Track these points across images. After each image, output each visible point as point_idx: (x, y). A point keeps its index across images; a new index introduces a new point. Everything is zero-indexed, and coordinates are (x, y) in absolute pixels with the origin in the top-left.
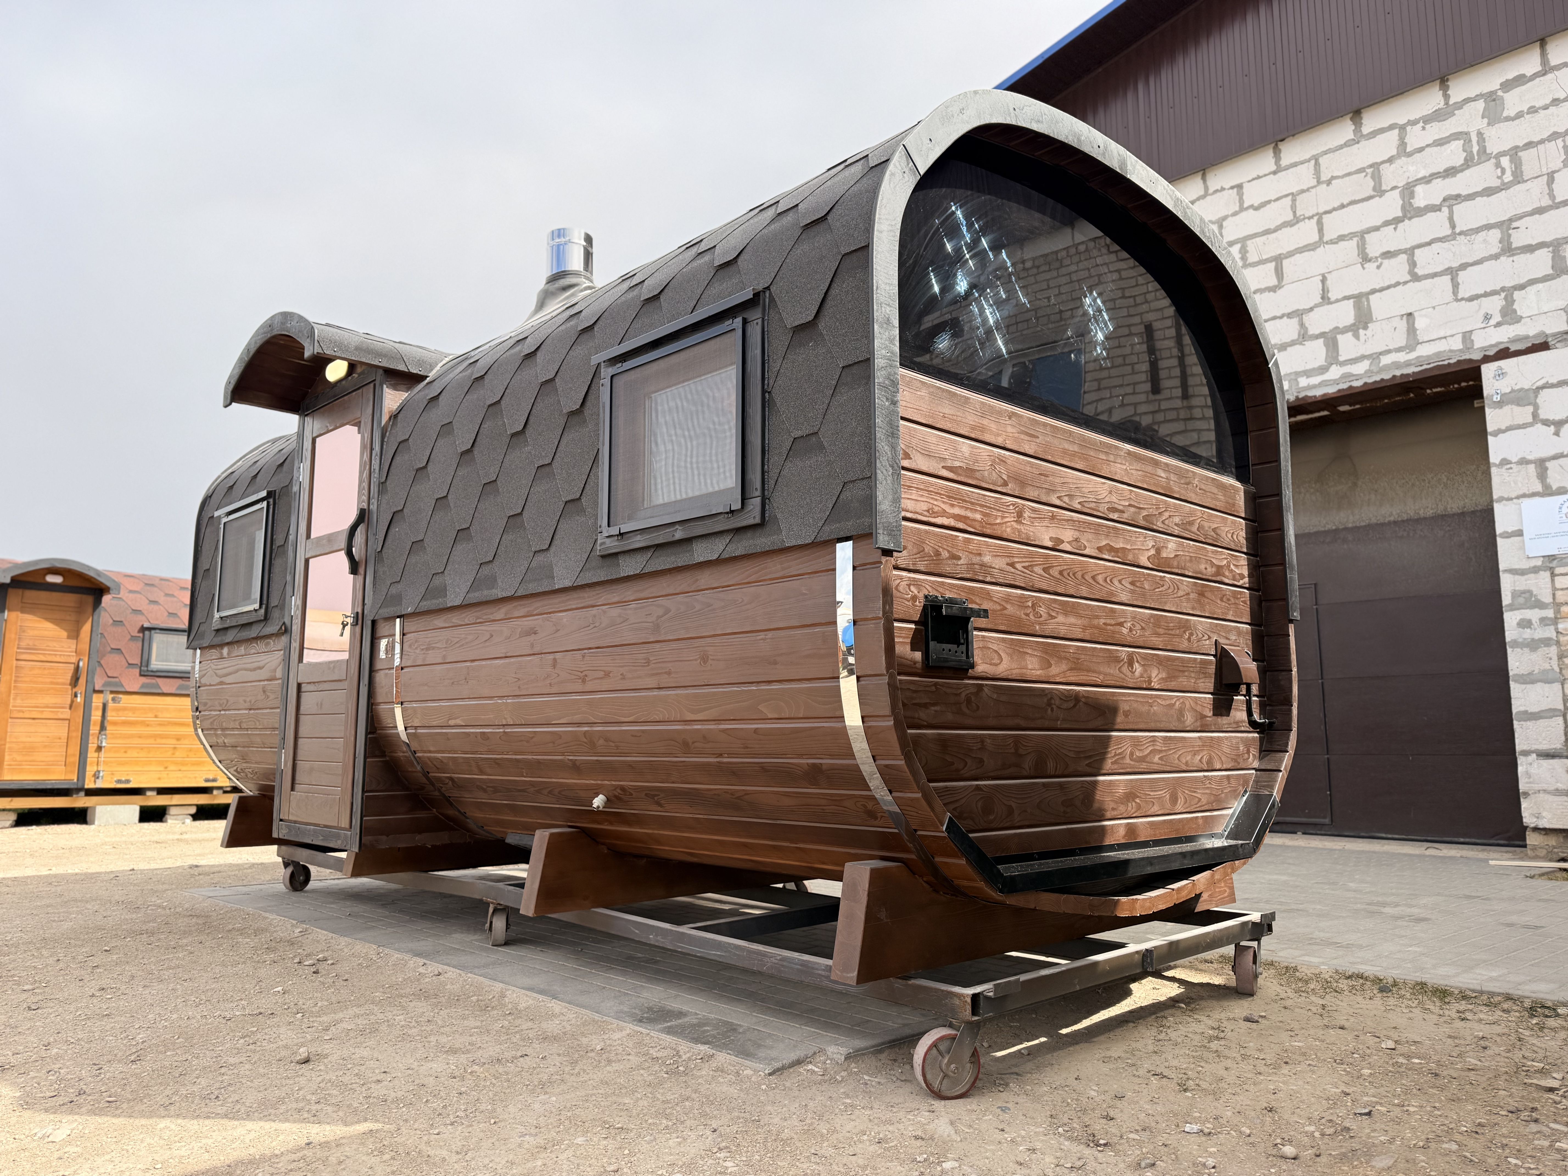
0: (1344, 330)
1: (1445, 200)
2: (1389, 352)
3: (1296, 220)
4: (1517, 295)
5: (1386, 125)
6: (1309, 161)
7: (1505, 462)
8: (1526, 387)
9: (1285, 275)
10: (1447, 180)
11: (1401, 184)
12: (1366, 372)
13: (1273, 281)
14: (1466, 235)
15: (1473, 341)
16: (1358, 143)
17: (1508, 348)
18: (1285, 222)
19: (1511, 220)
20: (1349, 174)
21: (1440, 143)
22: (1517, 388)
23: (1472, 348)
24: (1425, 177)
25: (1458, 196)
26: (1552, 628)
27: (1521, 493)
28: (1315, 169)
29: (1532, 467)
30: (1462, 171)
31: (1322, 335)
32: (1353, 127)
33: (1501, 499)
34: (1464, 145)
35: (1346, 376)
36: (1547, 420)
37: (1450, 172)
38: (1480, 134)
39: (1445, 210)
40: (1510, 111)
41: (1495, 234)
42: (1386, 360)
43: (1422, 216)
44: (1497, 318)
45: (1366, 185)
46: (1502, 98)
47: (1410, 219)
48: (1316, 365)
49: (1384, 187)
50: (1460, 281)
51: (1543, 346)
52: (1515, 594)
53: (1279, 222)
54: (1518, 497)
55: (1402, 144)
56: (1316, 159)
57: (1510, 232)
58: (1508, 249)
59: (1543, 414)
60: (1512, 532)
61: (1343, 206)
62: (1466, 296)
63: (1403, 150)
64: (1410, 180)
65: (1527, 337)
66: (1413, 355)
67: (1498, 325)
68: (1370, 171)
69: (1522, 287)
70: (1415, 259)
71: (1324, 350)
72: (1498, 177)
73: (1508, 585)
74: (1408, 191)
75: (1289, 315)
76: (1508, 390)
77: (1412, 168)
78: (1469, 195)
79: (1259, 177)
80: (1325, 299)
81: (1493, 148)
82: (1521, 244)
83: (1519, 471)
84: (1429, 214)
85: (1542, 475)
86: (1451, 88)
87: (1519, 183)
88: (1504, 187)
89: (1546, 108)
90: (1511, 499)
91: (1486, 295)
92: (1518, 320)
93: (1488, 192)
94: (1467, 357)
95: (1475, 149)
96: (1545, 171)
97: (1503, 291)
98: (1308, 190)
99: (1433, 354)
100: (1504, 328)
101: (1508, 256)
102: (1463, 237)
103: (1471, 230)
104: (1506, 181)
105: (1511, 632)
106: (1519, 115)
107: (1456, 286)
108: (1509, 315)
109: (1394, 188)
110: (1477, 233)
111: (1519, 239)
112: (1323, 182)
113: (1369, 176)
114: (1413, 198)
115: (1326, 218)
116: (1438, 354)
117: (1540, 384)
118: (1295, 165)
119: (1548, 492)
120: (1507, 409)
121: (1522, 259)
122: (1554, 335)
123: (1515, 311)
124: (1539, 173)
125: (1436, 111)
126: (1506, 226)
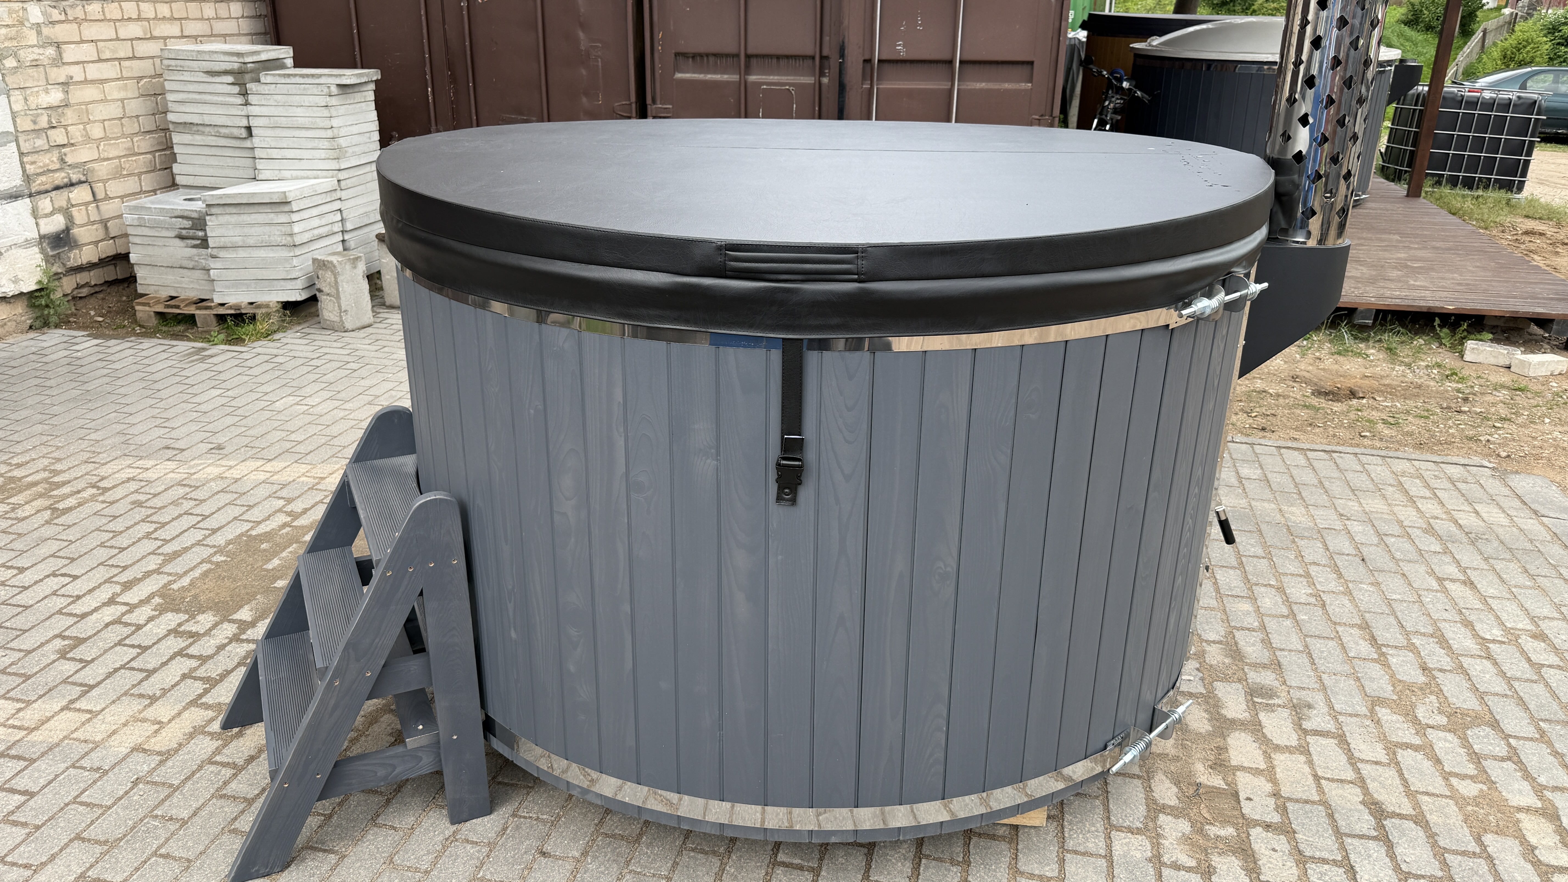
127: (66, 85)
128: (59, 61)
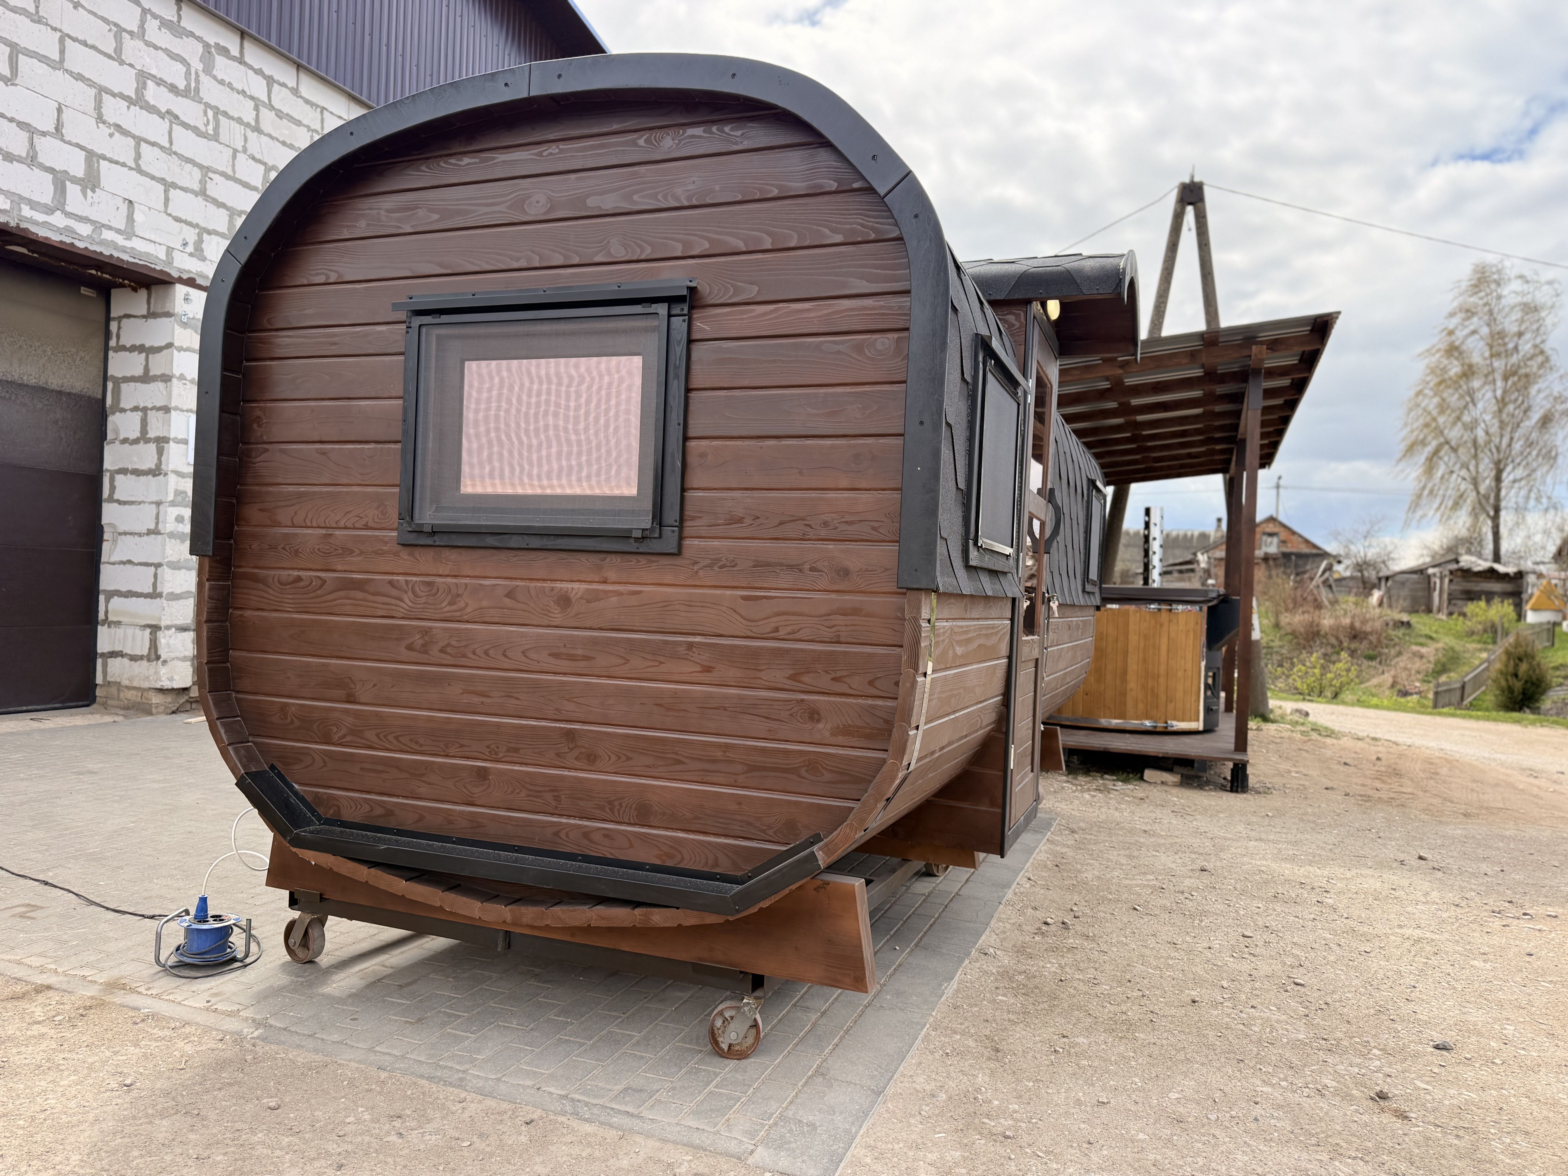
0: (74, 180)
1: (168, 112)
2: (110, 228)
3: (37, 18)
4: (207, 237)
7: (182, 377)
9: (19, 73)
10: (171, 95)
11: (138, 67)
12: (88, 237)
13: (5, 71)
14: (178, 158)
15: (173, 258)
18: (25, 10)
19: (210, 170)
20: (96, 15)
21: (169, 54)
22: (197, 317)
23: (172, 264)
24: (156, 77)
25: (177, 117)
27: (189, 408)
30: (183, 96)
31: (51, 170)
33: (177, 407)
34: (186, 73)
35: (70, 231)
37: (173, 89)
38: (197, 74)
39: (167, 121)
40: (218, 73)
41: (197, 173)
42: (107, 235)
43: (150, 112)
44: (191, 248)
45: (108, 42)
46: (214, 56)
47: (141, 108)
48: (42, 200)
49: (123, 57)
50: (171, 197)
54: (187, 411)
55: (142, 27)
57: (207, 179)
58: (204, 193)
60: (181, 439)
61: (85, 44)
62: (173, 214)
63: (142, 35)
64: (145, 69)
65: (208, 277)
66: (128, 244)
67: (191, 255)
68: (113, 28)
69: (209, 232)
70: (141, 151)
71: (52, 188)
72: (205, 124)
73: (173, 484)
74: (142, 79)
75: (19, 124)
76: (191, 316)
77: (146, 58)
78: (184, 123)
80: (59, 133)
81: (203, 94)
82: (210, 194)
83: (190, 389)
84: (155, 116)
87: (216, 141)
88: (206, 136)
89: (238, 92)
90: (183, 411)
91: (186, 222)
92: (204, 258)
93: (197, 132)
94: (167, 270)
95: (193, 85)
96: (232, 145)
97: (199, 228)
99: (144, 253)
100: (196, 260)
101: (203, 199)
103: (183, 156)
104: (208, 132)
105: (168, 525)
106: (223, 83)
107: (167, 199)
108: (199, 251)
109: (132, 65)
110: (186, 162)
111: (211, 189)
113: (113, 33)
114: (145, 88)
115: (70, 43)
116: (147, 254)
120: (189, 331)
121: (211, 208)
123: (203, 250)
125: (170, 21)
126: (206, 171)
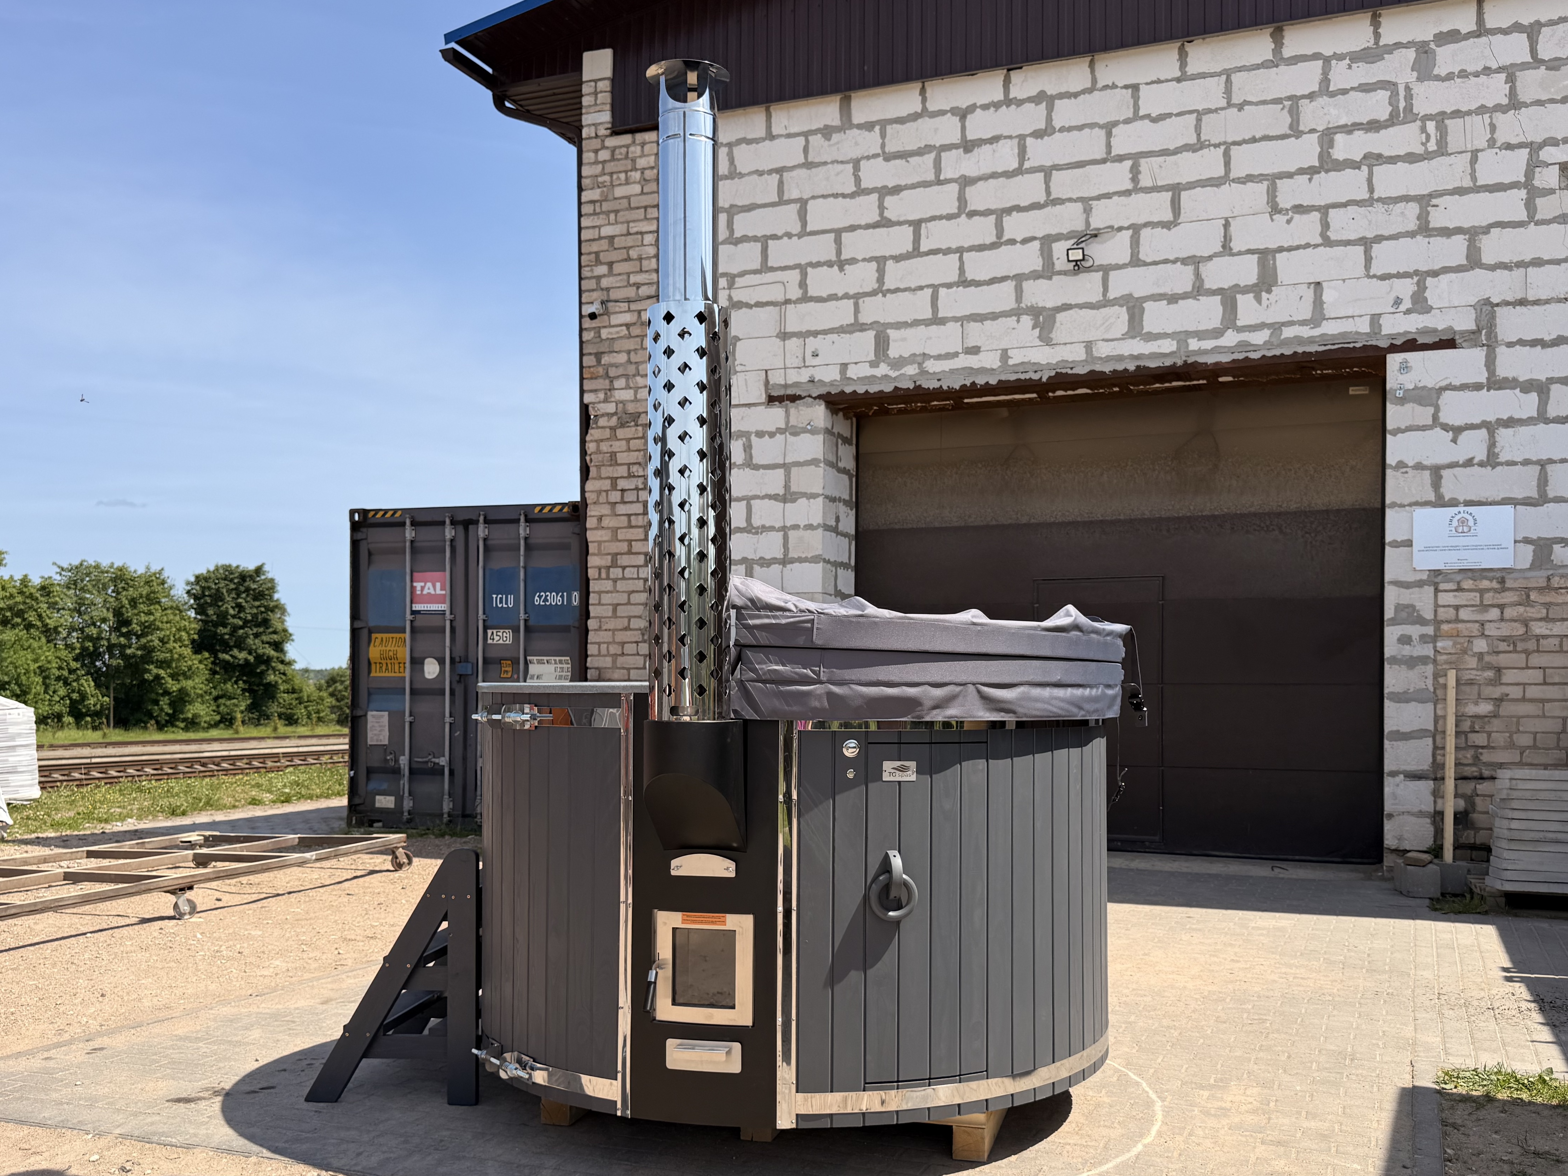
0: (1246, 290)
1: (1365, 157)
2: (1291, 323)
3: (1199, 146)
4: (1429, 281)
5: (1309, 52)
6: (1219, 74)
7: (1401, 465)
8: (1430, 386)
9: (1182, 211)
10: (1369, 135)
11: (1320, 128)
12: (1265, 343)
13: (1168, 216)
14: (1384, 203)
15: (1380, 326)
16: (1277, 66)
17: (1415, 340)
18: (1186, 145)
19: (1431, 196)
20: (1264, 102)
21: (1366, 88)
22: (1421, 385)
23: (1380, 333)
24: (1346, 126)
25: (1379, 156)
26: (1431, 645)
27: (1414, 500)
28: (1226, 87)
29: (1427, 473)
30: (1386, 127)
31: (1219, 291)
32: (1273, 46)
33: (1394, 505)
34: (1390, 97)
35: (1243, 345)
36: (1447, 425)
37: (1374, 126)
38: (1408, 88)
39: (1365, 168)
40: (1441, 70)
41: (1413, 209)
42: (1288, 333)
43: (1339, 171)
44: (1407, 304)
45: (1281, 122)
46: (1434, 51)
47: (1327, 171)
48: (1210, 326)
49: (1301, 128)
50: (1373, 255)
51: (1448, 343)
52: (1399, 608)
53: (1180, 143)
54: (1410, 505)
55: (1325, 80)
56: (1228, 73)
57: (1429, 209)
58: (1424, 229)
59: (1444, 418)
60: (1402, 541)
61: (1254, 140)
62: (1379, 274)
63: (1325, 89)
64: (1330, 126)
65: (1435, 331)
66: (1316, 332)
67: (1408, 312)
68: (1287, 103)
69: (1435, 274)
70: (1329, 220)
71: (1220, 309)
72: (1422, 144)
73: (1392, 597)
74: (1327, 137)
75: (1184, 261)
76: (1411, 387)
77: (1333, 112)
78: (1391, 157)
79: (1159, 81)
80: (1226, 249)
81: (1421, 107)
82: (1438, 226)
83: (1414, 477)
84: (1348, 171)
85: (1436, 483)
86: (1383, 25)
87: (1443, 155)
88: (1427, 156)
89: (1477, 75)
90: (1404, 506)
91: (1399, 276)
92: (1428, 309)
93: (1411, 158)
94: (1374, 343)
95: (1402, 104)
96: (1469, 148)
97: (1417, 275)
98: (1216, 110)
99: (1339, 334)
100: (1414, 316)
101: (1424, 237)
102: (1380, 205)
103: (1390, 198)
104: (1430, 149)
105: (1391, 648)
106: (1450, 77)
107: (1368, 260)
108: (1420, 304)
109: (1313, 131)
110: (1396, 203)
111: (1437, 219)
112: (1234, 105)
113: (1286, 110)
114: (1332, 147)
115: (1234, 150)
116: (1344, 334)
117: (1443, 384)
118: (1203, 76)
119: (1440, 502)
120: (1409, 406)
121: (1438, 242)
122: (1462, 333)
123: (1426, 300)
124: (1464, 149)
125: (1364, 49)
126: (1425, 201)
127: (1498, 701)
128: (1497, 681)
